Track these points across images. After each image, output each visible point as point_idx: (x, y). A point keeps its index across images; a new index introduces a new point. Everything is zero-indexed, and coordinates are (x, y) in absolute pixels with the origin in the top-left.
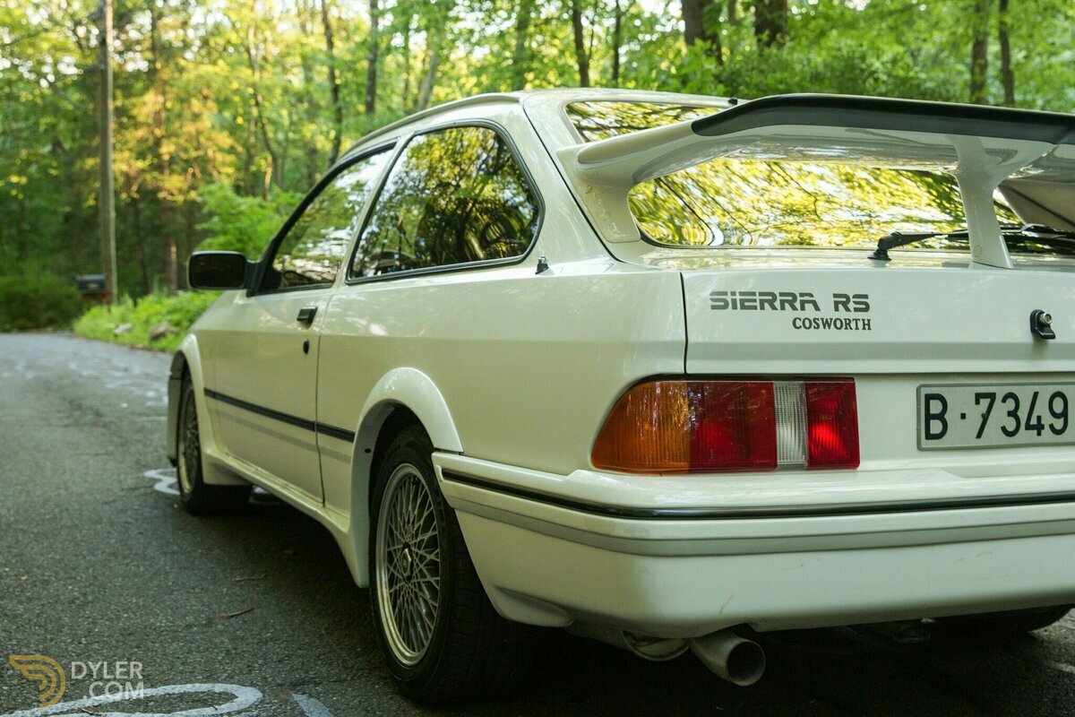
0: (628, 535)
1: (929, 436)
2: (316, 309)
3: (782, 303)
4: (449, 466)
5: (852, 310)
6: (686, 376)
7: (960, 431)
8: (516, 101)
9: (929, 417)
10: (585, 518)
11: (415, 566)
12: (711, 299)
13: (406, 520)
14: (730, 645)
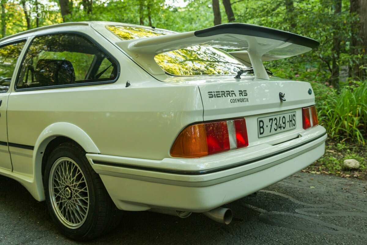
0: (196, 181)
1: (261, 134)
2: (2, 101)
3: (227, 94)
4: (95, 159)
5: (243, 95)
6: (204, 122)
7: (267, 130)
8: (87, 25)
9: (260, 127)
10: (175, 176)
11: (73, 194)
12: (209, 94)
13: (66, 177)
14: (224, 210)
